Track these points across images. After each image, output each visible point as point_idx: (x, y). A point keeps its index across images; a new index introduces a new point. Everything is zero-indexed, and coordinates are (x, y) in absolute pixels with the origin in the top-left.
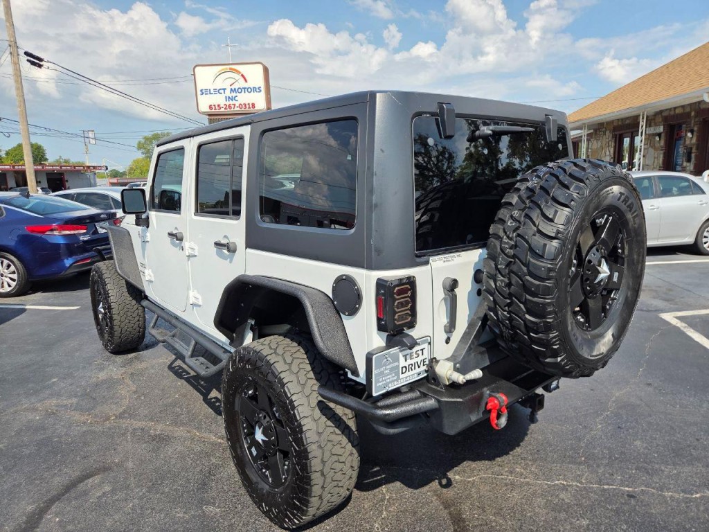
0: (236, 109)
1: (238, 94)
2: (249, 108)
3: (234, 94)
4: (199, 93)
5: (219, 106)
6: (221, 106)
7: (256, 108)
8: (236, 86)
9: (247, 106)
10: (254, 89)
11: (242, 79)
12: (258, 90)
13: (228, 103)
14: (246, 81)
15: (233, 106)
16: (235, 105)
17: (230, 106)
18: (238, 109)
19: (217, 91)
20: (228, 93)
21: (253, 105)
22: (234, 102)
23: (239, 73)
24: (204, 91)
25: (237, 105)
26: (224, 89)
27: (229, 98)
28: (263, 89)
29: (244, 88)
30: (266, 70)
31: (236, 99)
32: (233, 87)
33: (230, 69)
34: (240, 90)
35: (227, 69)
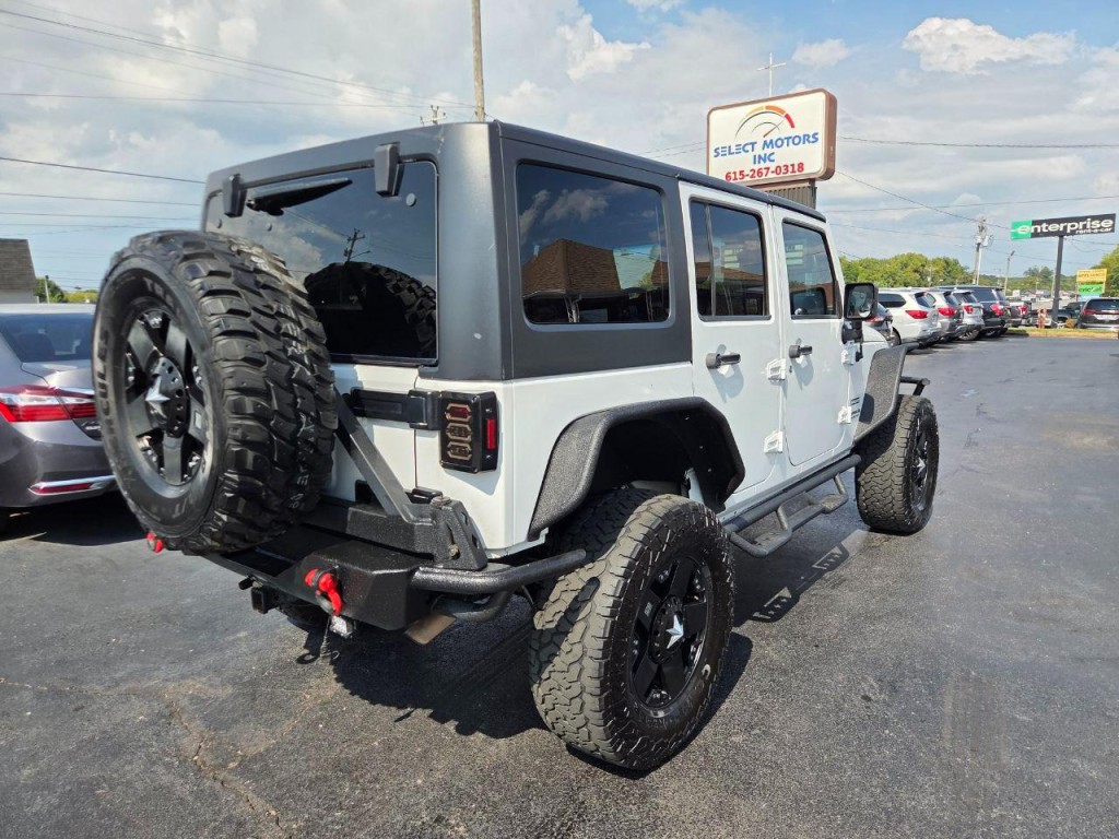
0: (771, 175)
1: (775, 150)
2: (793, 171)
3: (768, 151)
4: (712, 153)
5: (741, 172)
6: (745, 173)
7: (804, 172)
8: (773, 136)
9: (790, 169)
10: (806, 138)
11: (786, 122)
12: (811, 139)
13: (756, 167)
14: (793, 126)
15: (764, 172)
16: (768, 169)
17: (759, 173)
18: (774, 175)
19: (742, 148)
20: (759, 150)
21: (801, 166)
22: (768, 164)
23: (781, 111)
24: (720, 151)
25: (773, 169)
26: (753, 144)
27: (760, 157)
28: (821, 136)
29: (788, 138)
30: (832, 103)
31: (772, 158)
32: (768, 139)
33: (767, 107)
34: (779, 143)
35: (762, 108)
